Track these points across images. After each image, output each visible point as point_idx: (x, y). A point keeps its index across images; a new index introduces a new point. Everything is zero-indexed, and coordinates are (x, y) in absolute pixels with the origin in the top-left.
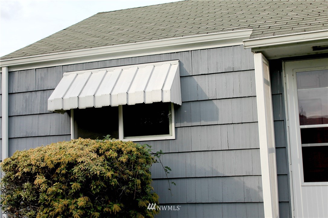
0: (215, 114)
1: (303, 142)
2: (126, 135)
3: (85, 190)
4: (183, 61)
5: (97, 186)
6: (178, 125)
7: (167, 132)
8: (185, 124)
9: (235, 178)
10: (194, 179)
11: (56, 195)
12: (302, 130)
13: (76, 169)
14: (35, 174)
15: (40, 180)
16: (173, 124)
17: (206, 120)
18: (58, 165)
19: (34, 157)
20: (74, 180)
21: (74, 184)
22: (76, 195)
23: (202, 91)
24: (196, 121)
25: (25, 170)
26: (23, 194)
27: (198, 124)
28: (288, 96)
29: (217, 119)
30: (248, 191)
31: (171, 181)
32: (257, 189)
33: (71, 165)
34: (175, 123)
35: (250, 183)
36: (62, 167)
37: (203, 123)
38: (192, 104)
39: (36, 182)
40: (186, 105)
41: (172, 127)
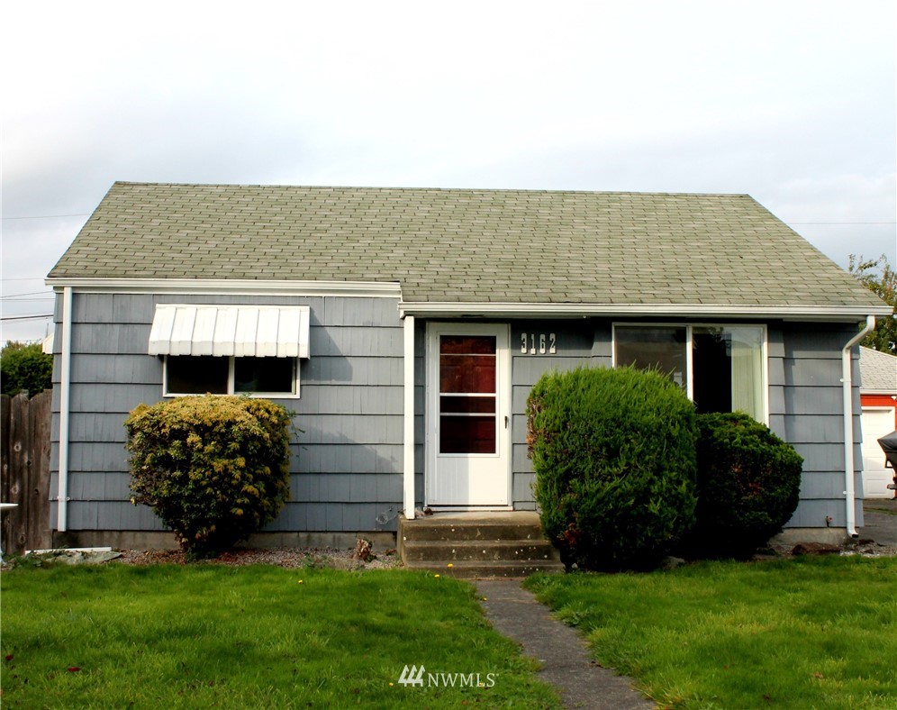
0: (348, 373)
1: (441, 411)
2: (237, 389)
3: (243, 451)
4: (314, 309)
5: (255, 447)
6: (305, 382)
7: (288, 389)
8: (313, 382)
9: (366, 446)
10: (318, 446)
11: (212, 455)
12: (442, 398)
13: (235, 429)
14: (187, 431)
15: (193, 438)
16: (298, 381)
17: (338, 379)
18: (216, 423)
19: (185, 413)
20: (233, 440)
21: (234, 444)
22: (233, 456)
23: (335, 345)
24: (326, 379)
25: (176, 427)
26: (173, 453)
27: (328, 383)
28: (430, 360)
29: (350, 379)
30: (381, 460)
31: (301, 447)
32: (390, 459)
33: (229, 424)
34: (301, 379)
35: (383, 452)
36: (221, 425)
37: (334, 382)
38: (322, 359)
39: (189, 440)
40: (314, 359)
41: (297, 384)
